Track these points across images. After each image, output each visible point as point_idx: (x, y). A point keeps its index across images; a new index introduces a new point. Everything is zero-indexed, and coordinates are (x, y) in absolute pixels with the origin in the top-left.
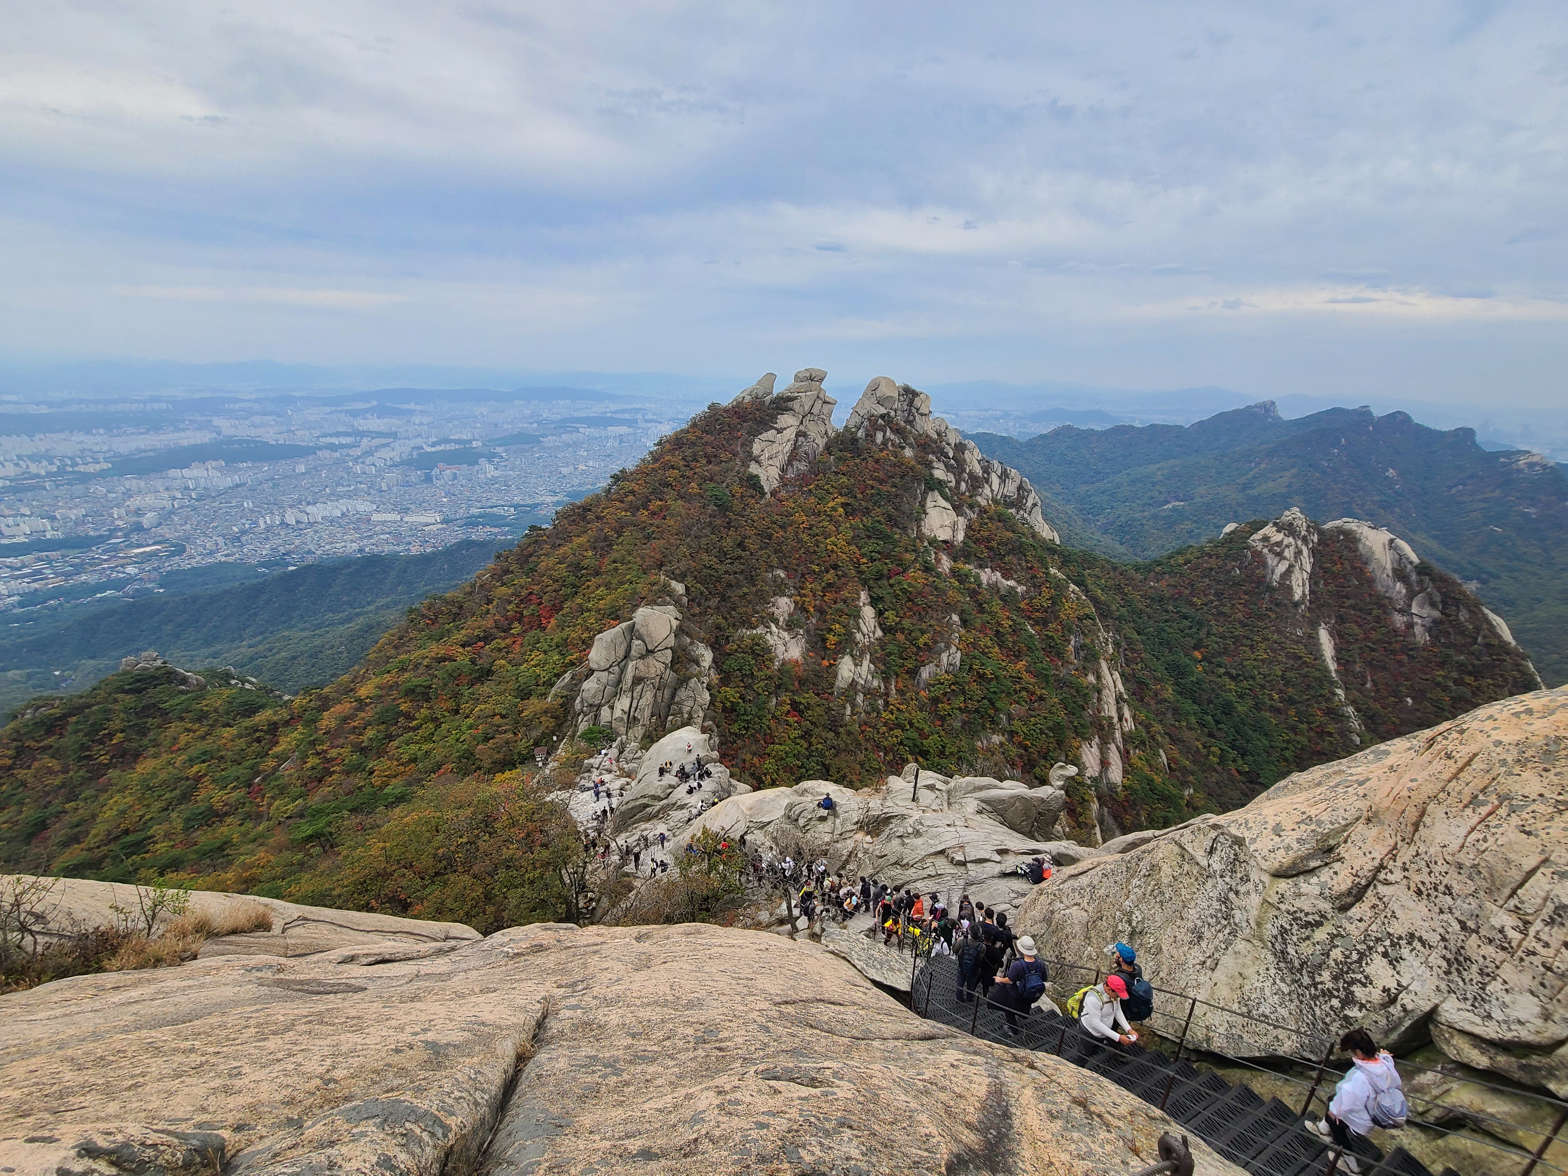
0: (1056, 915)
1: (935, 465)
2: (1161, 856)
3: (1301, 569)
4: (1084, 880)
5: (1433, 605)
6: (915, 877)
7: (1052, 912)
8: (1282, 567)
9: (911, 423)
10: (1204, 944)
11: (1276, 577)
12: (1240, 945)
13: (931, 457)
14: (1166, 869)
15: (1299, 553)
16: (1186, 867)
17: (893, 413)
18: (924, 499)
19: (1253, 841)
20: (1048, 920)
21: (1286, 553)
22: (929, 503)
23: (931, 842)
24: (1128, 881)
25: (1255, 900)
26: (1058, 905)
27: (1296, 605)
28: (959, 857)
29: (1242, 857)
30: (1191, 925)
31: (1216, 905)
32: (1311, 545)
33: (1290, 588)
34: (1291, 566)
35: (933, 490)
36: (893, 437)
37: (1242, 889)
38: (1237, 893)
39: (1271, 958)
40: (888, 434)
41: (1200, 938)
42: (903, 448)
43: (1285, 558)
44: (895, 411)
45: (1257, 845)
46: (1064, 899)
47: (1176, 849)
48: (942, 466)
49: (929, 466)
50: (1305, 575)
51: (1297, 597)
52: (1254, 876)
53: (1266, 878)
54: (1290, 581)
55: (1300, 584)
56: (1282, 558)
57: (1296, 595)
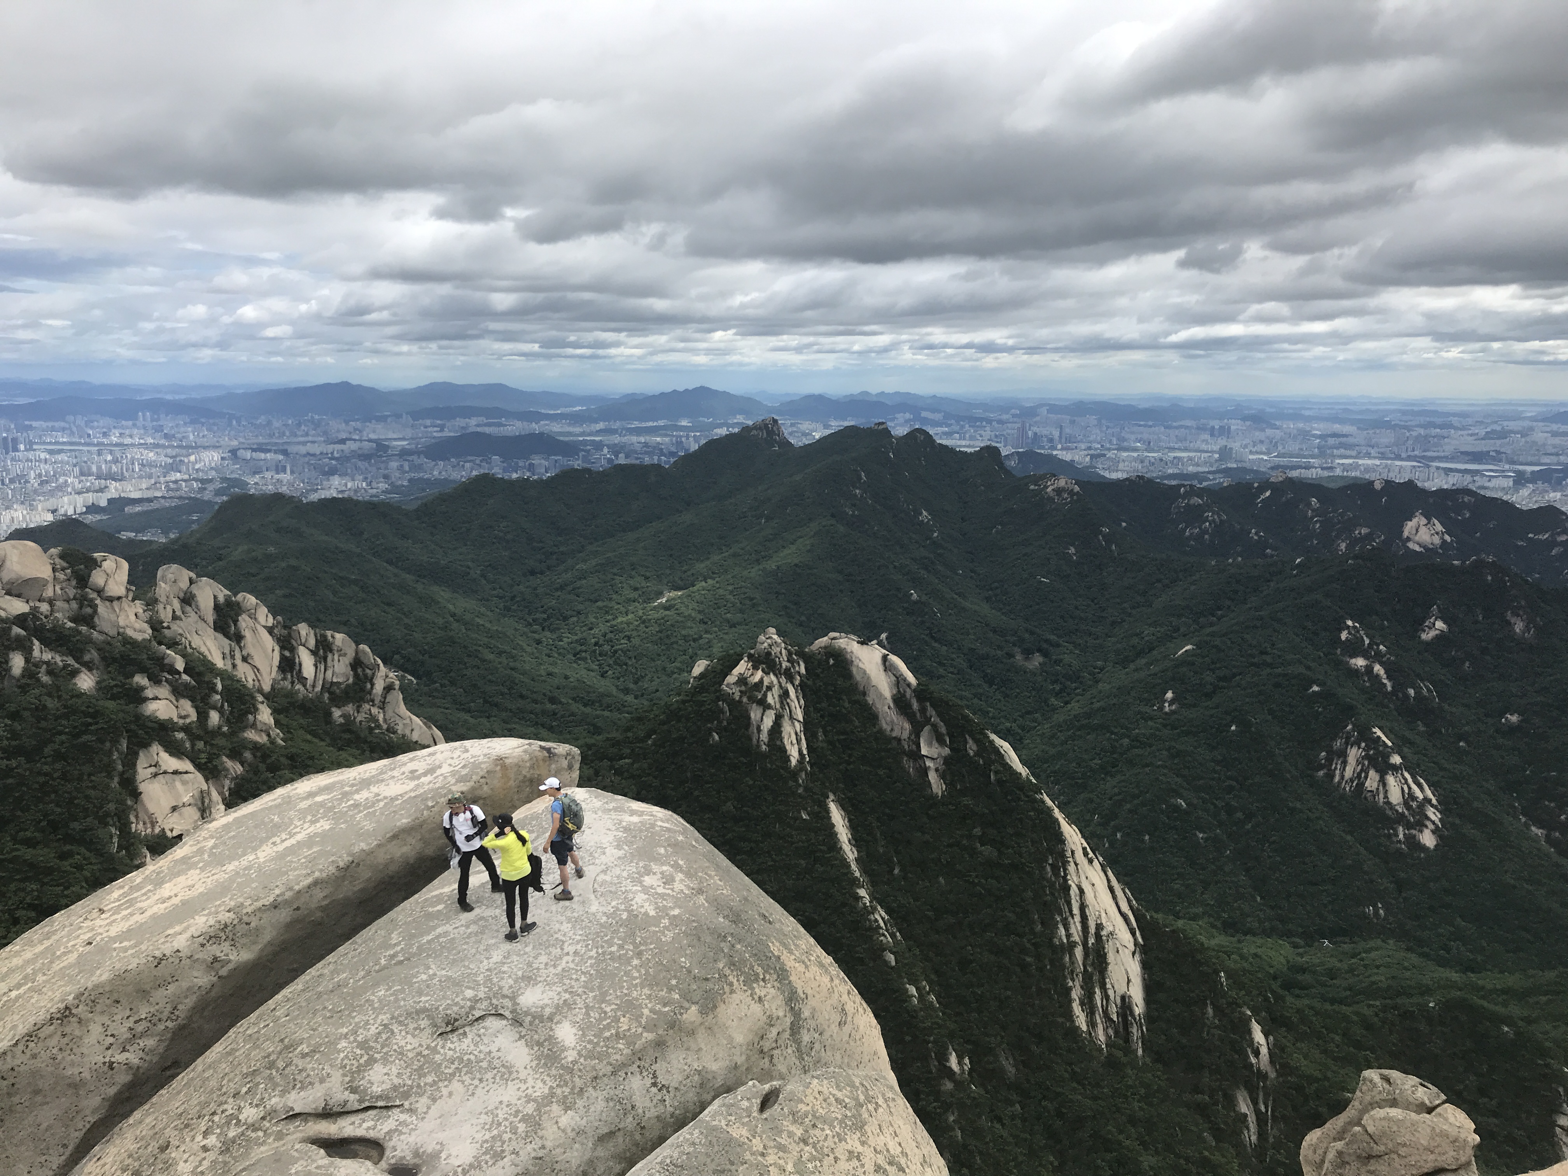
1: (149, 693)
3: (791, 718)
5: (941, 741)
8: (768, 722)
9: (88, 620)
11: (764, 737)
13: (140, 680)
15: (785, 694)
17: (44, 607)
18: (130, 763)
21: (770, 700)
22: (143, 771)
27: (794, 774)
32: (797, 682)
33: (783, 750)
34: (779, 718)
35: (146, 745)
36: (47, 656)
40: (36, 653)
42: (74, 673)
43: (769, 707)
44: (51, 602)
48: (163, 691)
49: (138, 697)
50: (798, 727)
51: (794, 762)
54: (781, 739)
55: (795, 741)
56: (766, 707)
57: (792, 758)
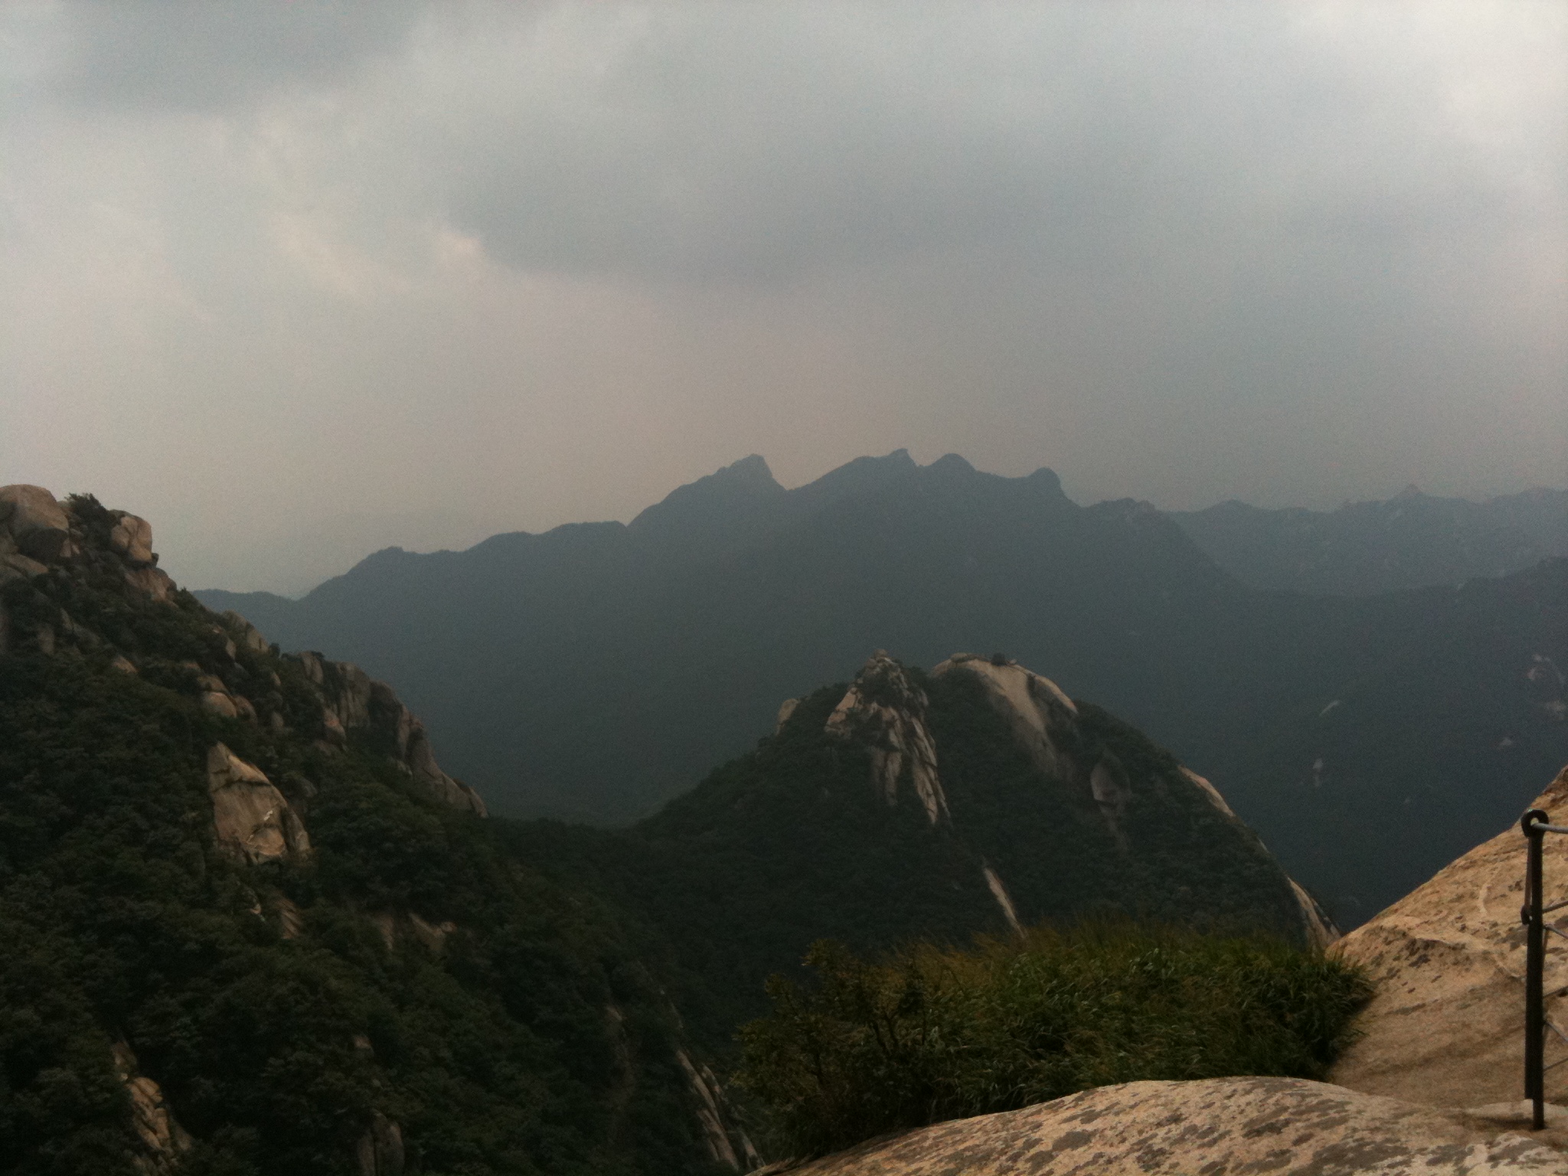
3: (922, 761)
5: (1119, 781)
8: (894, 767)
9: (114, 589)
11: (891, 787)
15: (910, 734)
17: (65, 573)
21: (893, 738)
22: (215, 778)
27: (935, 834)
32: (923, 716)
33: (918, 803)
34: (907, 763)
35: (214, 744)
40: (66, 625)
42: (111, 655)
43: (893, 749)
44: (70, 566)
50: (932, 774)
51: (933, 817)
54: (914, 789)
55: (931, 791)
56: (890, 749)
57: (930, 813)
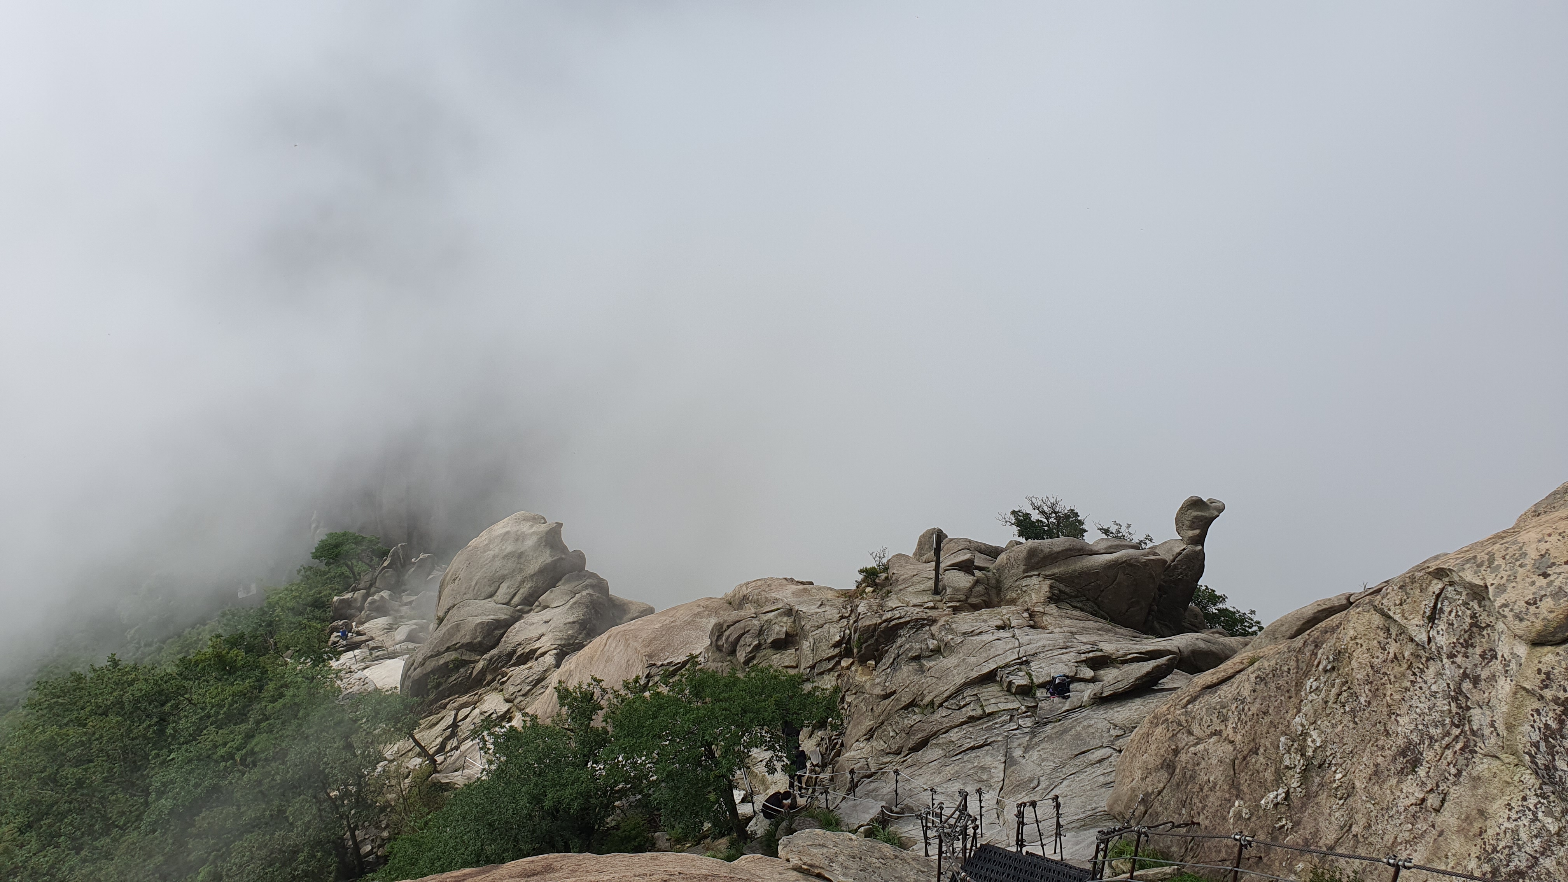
0: (1183, 757)
2: (1351, 633)
4: (1226, 691)
6: (947, 723)
7: (1176, 752)
10: (1422, 772)
12: (1482, 766)
14: (1360, 657)
16: (1393, 648)
19: (1501, 589)
20: (1169, 766)
23: (972, 660)
24: (1299, 685)
25: (1504, 687)
26: (1184, 739)
28: (1020, 680)
29: (1484, 619)
30: (1401, 742)
31: (1442, 704)
37: (1484, 674)
38: (1476, 681)
39: (1529, 779)
41: (1416, 763)
45: (1509, 595)
46: (1196, 729)
47: (1377, 619)
52: (1503, 649)
53: (1522, 650)
